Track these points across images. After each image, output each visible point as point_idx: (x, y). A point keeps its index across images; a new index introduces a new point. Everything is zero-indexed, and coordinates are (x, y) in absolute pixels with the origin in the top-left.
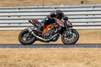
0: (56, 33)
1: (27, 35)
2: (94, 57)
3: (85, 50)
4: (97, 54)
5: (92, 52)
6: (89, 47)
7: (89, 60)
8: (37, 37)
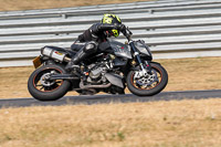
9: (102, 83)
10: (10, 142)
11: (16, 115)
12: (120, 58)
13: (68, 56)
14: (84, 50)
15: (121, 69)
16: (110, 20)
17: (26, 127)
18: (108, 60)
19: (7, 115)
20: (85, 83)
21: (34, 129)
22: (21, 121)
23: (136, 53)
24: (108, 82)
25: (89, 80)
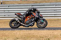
0: (33, 21)
1: (15, 22)
2: (9, 36)
4: (11, 34)
5: (7, 33)
6: (6, 30)
7: (6, 38)
8: (21, 23)
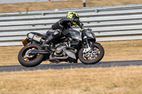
3: (83, 72)
9: (63, 56)
10: (117, 88)
11: (120, 72)
12: (75, 40)
13: (43, 38)
14: (53, 35)
15: (76, 47)
16: (72, 15)
17: (127, 79)
18: (67, 41)
19: (114, 71)
20: (53, 56)
21: (132, 80)
22: (123, 75)
23: (85, 37)
24: (66, 55)
25: (55, 54)
